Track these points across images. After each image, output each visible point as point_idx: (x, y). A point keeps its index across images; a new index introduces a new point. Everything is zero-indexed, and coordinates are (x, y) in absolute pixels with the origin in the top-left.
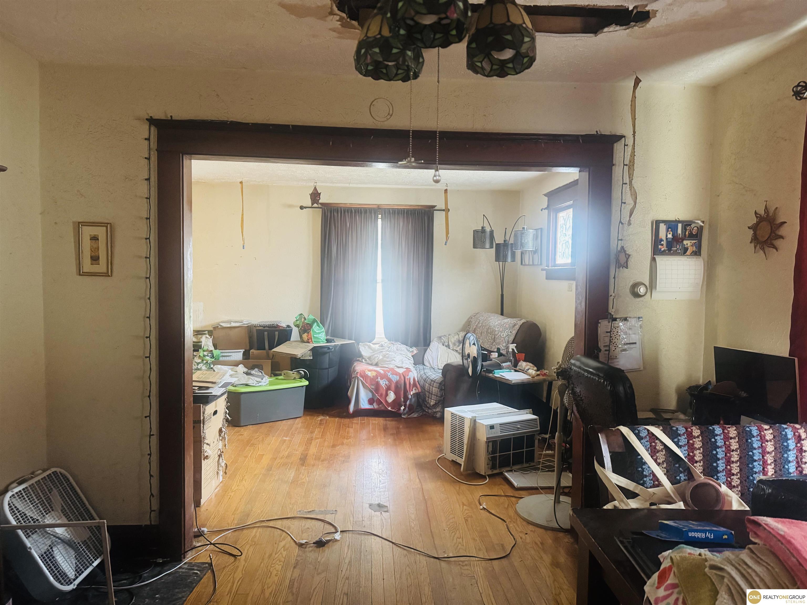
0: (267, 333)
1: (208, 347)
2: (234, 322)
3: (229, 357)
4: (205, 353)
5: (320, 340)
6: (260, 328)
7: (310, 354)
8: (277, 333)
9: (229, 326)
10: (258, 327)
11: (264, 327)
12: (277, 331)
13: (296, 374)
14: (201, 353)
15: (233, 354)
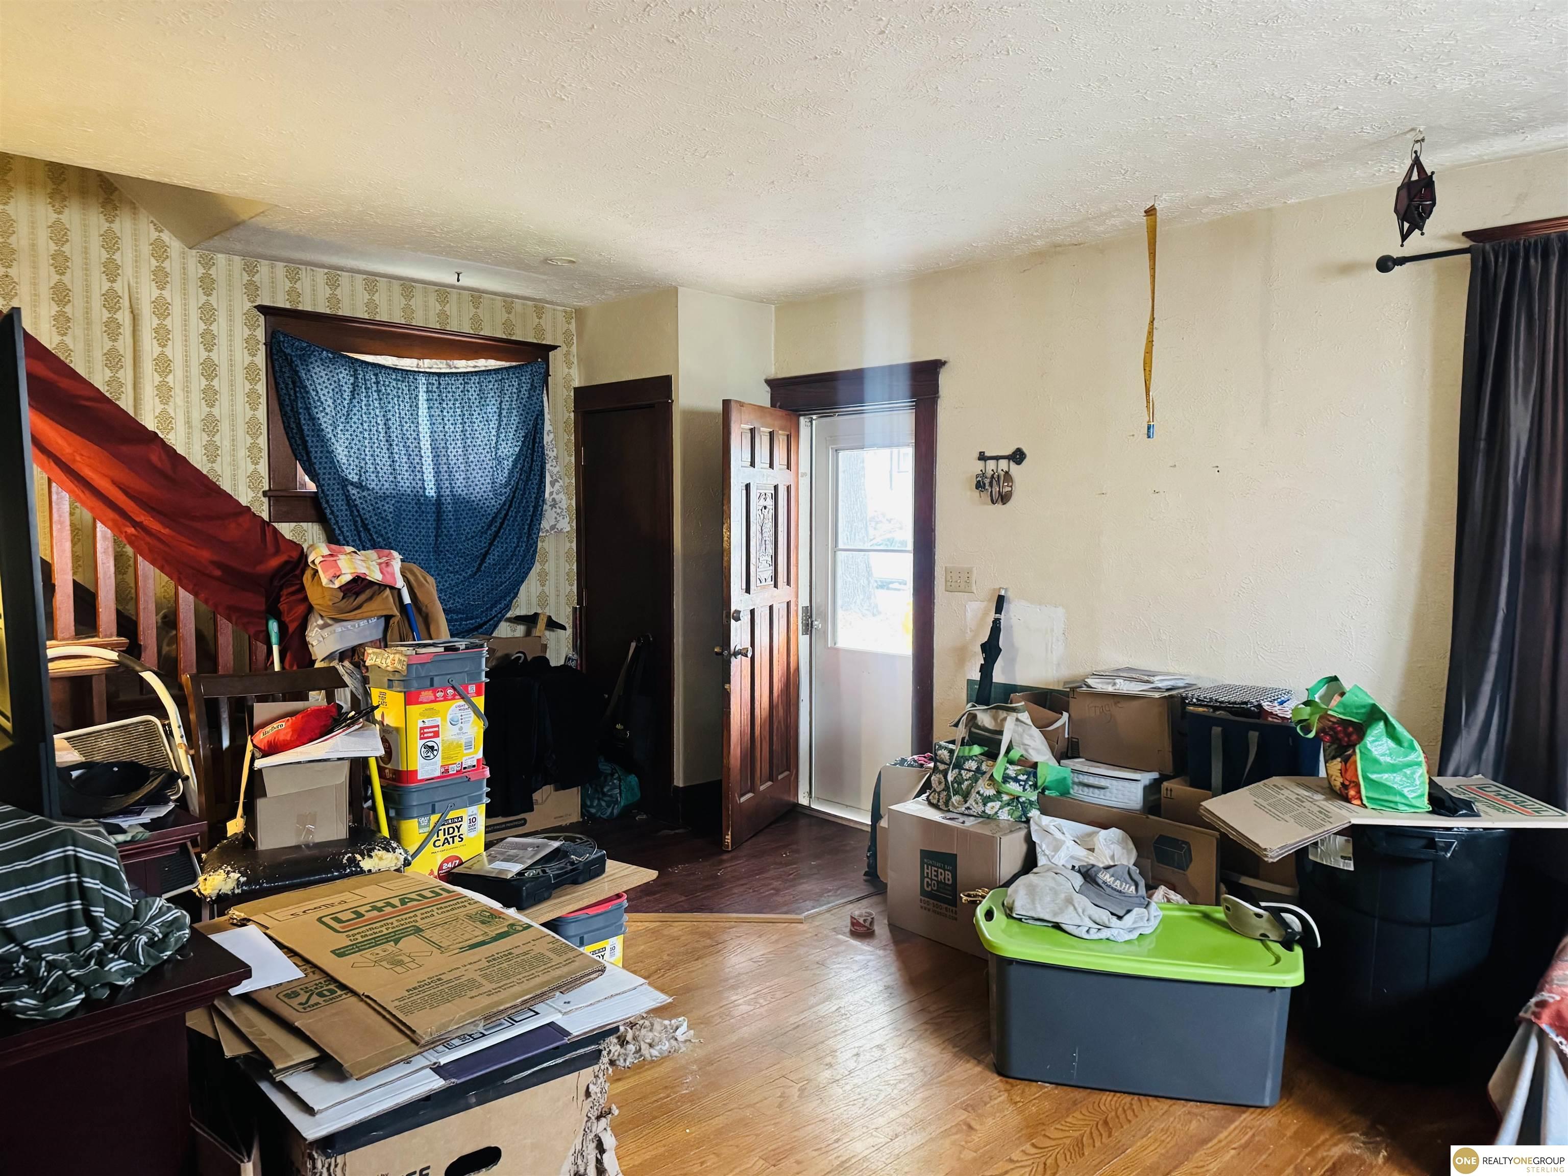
0: (1219, 729)
1: (1026, 751)
2: (1126, 679)
3: (1102, 791)
4: (1012, 771)
5: (1398, 799)
6: (1201, 709)
7: (1342, 850)
8: (1254, 736)
9: (1110, 689)
10: (1194, 705)
11: (1216, 709)
12: (1254, 727)
13: (1269, 921)
14: (999, 768)
15: (1114, 782)
